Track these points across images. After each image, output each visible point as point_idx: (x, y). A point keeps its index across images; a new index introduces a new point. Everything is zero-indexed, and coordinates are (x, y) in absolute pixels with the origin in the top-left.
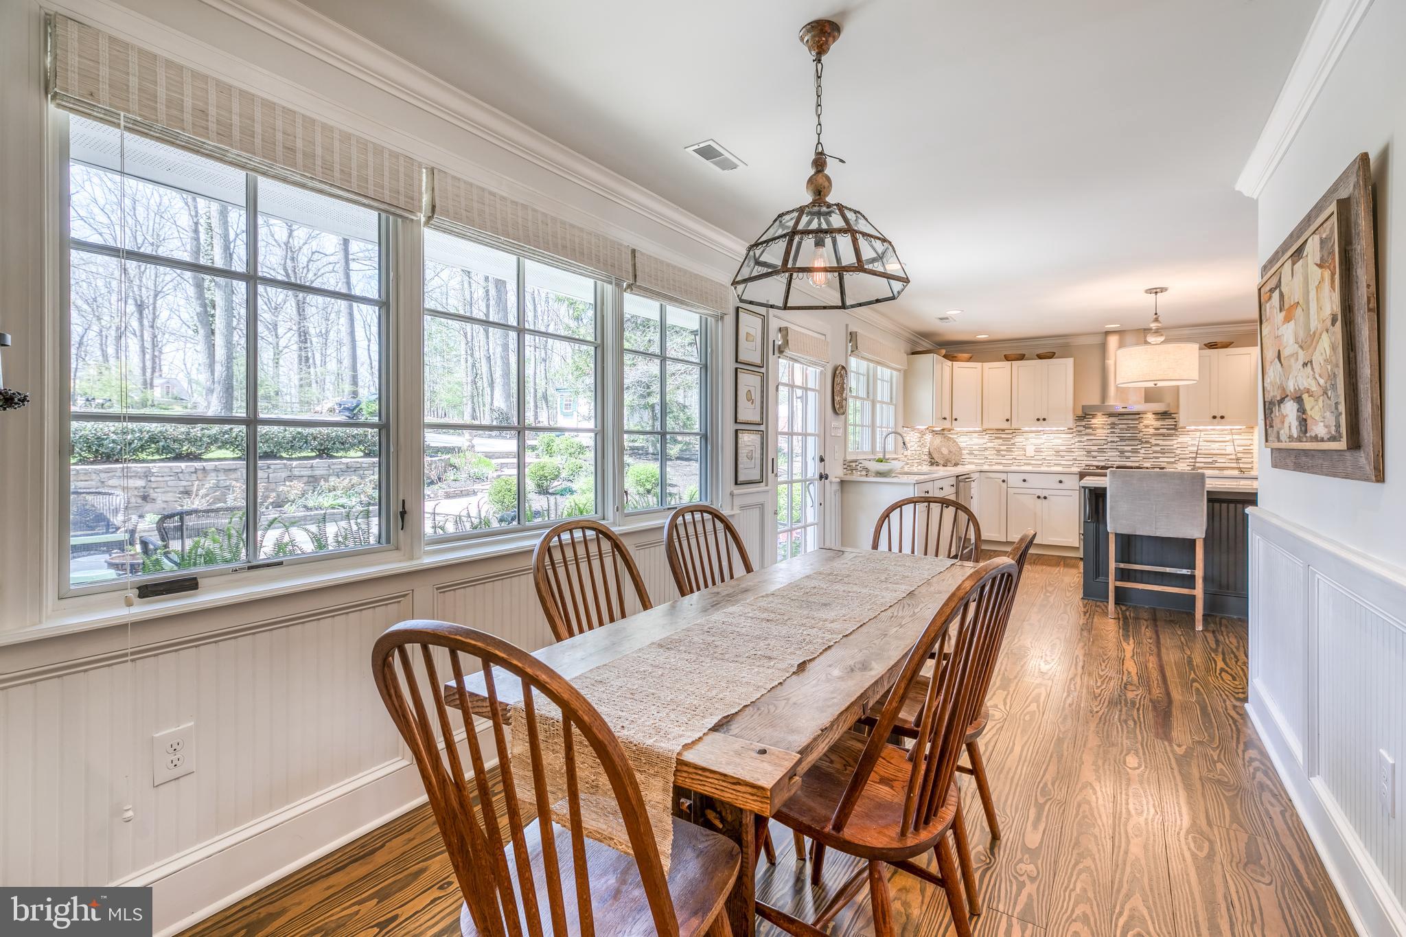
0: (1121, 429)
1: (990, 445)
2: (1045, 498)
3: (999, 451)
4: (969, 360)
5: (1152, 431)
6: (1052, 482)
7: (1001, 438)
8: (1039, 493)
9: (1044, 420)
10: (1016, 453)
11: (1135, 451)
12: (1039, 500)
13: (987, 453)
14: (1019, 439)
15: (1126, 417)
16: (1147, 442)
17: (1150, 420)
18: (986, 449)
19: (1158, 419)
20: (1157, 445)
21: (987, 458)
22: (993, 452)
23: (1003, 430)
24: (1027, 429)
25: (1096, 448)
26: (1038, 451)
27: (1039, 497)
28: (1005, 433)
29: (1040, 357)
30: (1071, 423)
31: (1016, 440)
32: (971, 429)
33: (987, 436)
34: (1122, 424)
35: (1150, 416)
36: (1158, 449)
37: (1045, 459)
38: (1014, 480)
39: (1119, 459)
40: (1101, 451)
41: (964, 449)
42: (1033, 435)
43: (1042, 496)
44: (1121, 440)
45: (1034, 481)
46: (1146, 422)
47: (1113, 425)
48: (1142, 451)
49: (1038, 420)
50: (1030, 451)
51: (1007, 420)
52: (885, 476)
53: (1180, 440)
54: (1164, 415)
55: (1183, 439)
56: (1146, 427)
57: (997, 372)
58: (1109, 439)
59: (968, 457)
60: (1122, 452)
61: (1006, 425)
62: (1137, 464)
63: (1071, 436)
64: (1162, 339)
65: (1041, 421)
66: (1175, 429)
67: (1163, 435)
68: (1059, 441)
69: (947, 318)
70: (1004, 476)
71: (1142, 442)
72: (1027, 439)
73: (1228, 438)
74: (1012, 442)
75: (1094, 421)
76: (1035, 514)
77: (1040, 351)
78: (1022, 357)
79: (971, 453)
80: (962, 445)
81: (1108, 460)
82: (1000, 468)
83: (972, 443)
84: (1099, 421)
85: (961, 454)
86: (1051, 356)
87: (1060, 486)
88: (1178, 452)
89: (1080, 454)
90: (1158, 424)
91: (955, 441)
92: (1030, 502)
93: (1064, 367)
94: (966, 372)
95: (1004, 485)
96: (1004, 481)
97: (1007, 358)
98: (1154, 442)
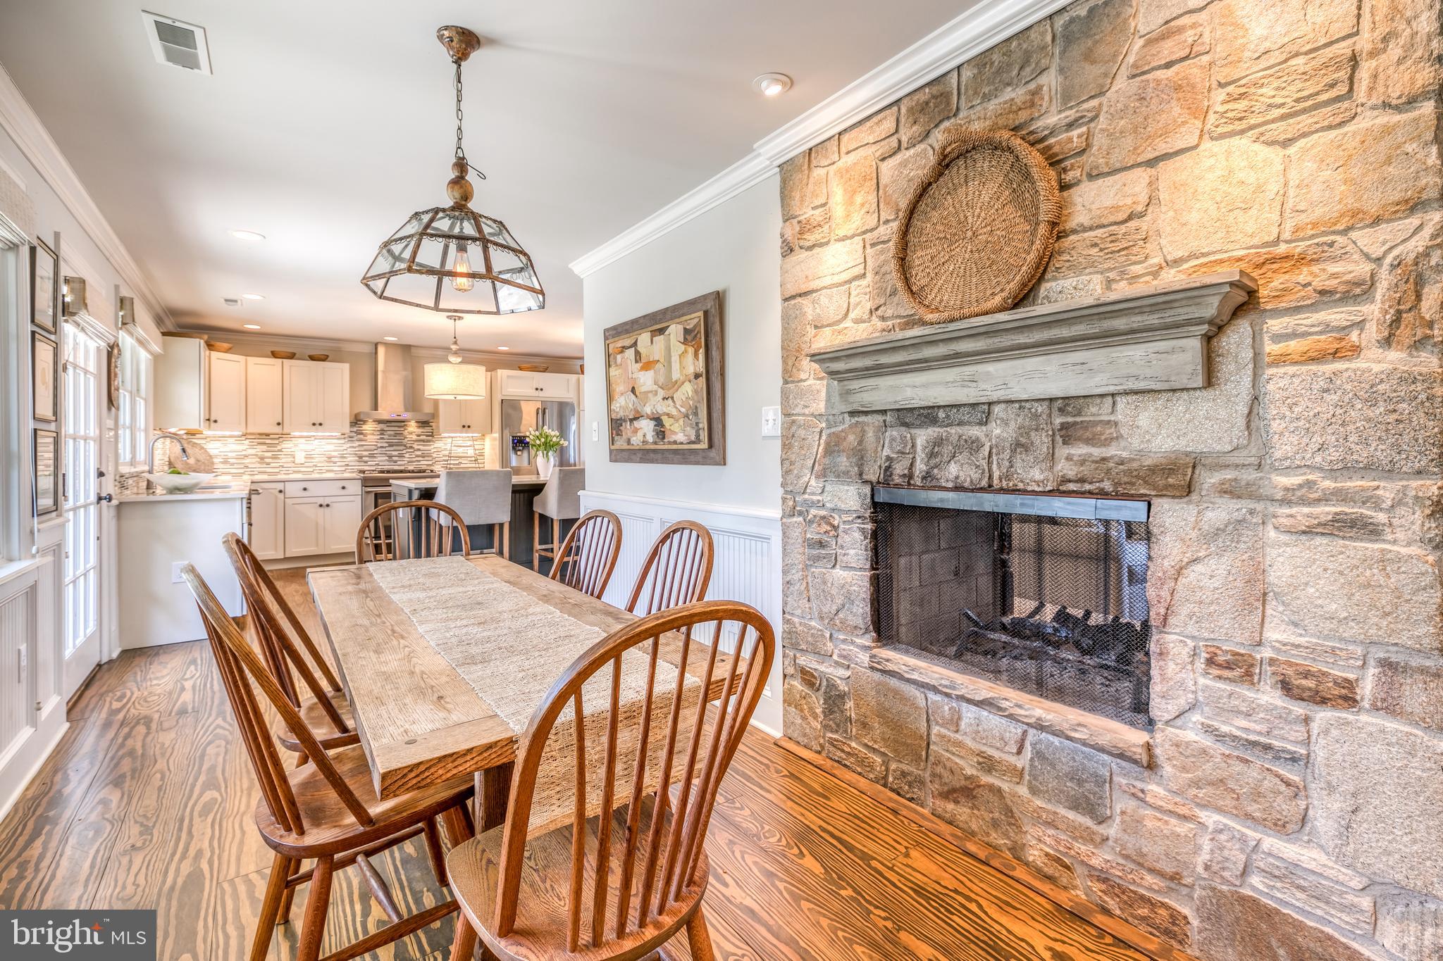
0: (390, 435)
1: (253, 451)
2: (328, 506)
3: (262, 458)
4: (227, 351)
5: (415, 437)
6: (334, 488)
7: (265, 444)
8: (321, 501)
9: (321, 424)
10: (283, 460)
11: (401, 456)
12: (322, 509)
13: (247, 461)
14: (287, 445)
15: (393, 424)
16: (411, 447)
17: (412, 427)
18: (246, 456)
19: (419, 427)
20: (419, 450)
21: (247, 467)
22: (254, 460)
23: (268, 435)
24: (297, 434)
25: (367, 453)
26: (309, 457)
27: (321, 506)
28: (270, 439)
29: (312, 358)
30: (347, 429)
31: (283, 446)
32: (228, 433)
33: (247, 442)
34: (391, 430)
35: (413, 423)
36: (419, 453)
37: (316, 466)
38: (293, 490)
39: (387, 463)
40: (372, 456)
41: (216, 456)
42: (302, 440)
43: (325, 504)
44: (390, 446)
45: (314, 489)
46: (410, 429)
47: (382, 432)
48: (407, 455)
49: (314, 424)
50: (300, 458)
51: (279, 424)
52: (186, 493)
53: (436, 445)
54: (424, 424)
55: (439, 444)
56: (411, 433)
57: (264, 370)
58: (379, 445)
59: (222, 466)
60: (390, 457)
61: (278, 430)
62: (402, 468)
63: (343, 441)
64: (460, 360)
65: (317, 426)
66: (432, 436)
67: (423, 441)
68: (331, 447)
69: (236, 301)
70: (280, 486)
71: (407, 448)
72: (296, 445)
73: (469, 443)
74: (279, 448)
75: (365, 427)
76: (317, 524)
77: (312, 353)
78: (292, 356)
79: (225, 462)
80: (212, 452)
81: (378, 465)
82: (265, 477)
83: (228, 449)
84: (369, 427)
85: (213, 463)
86: (324, 358)
87: (343, 492)
88: (434, 455)
89: (351, 459)
90: (419, 431)
91: (202, 448)
92: (311, 512)
93: (339, 373)
94: (227, 365)
95: (281, 496)
96: (281, 491)
97: (274, 355)
98: (416, 447)
